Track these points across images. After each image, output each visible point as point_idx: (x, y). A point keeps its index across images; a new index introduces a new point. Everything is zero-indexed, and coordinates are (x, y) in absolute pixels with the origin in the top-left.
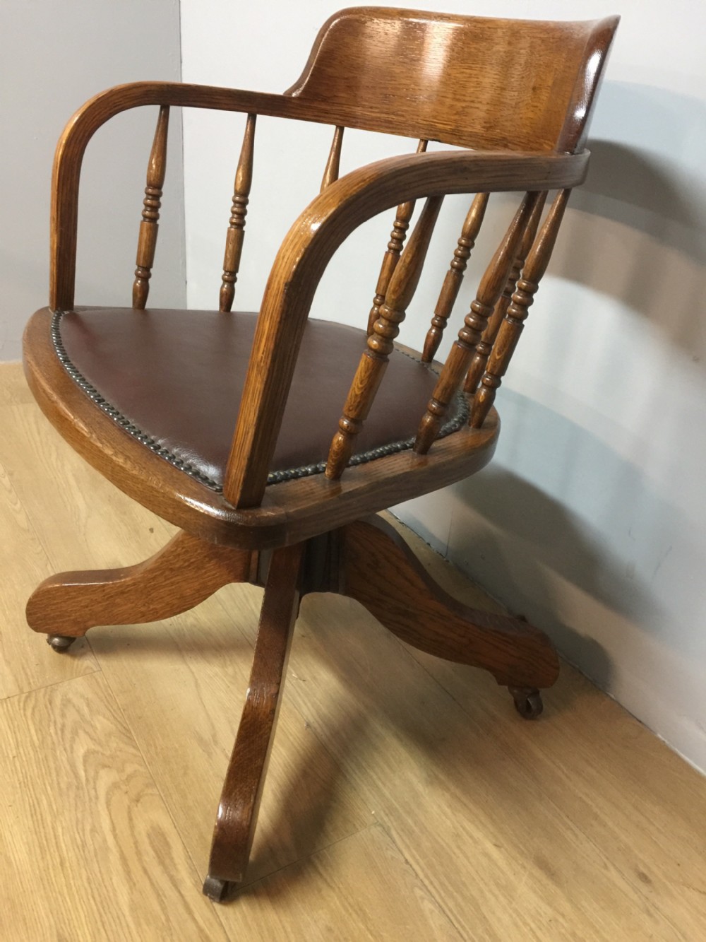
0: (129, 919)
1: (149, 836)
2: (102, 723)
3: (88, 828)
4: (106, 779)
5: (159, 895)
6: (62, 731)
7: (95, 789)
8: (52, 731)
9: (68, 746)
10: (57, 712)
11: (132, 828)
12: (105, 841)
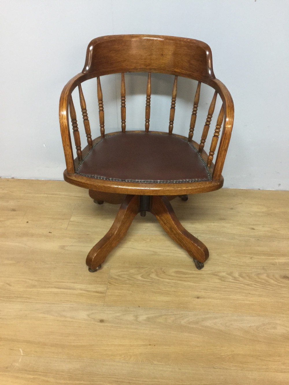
0: (197, 284)
1: (176, 274)
2: (132, 271)
3: (167, 284)
4: (153, 276)
5: (194, 278)
6: (129, 279)
7: (155, 279)
8: (128, 282)
9: (136, 280)
10: (121, 279)
11: (172, 276)
12: (173, 282)
